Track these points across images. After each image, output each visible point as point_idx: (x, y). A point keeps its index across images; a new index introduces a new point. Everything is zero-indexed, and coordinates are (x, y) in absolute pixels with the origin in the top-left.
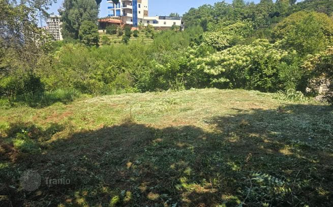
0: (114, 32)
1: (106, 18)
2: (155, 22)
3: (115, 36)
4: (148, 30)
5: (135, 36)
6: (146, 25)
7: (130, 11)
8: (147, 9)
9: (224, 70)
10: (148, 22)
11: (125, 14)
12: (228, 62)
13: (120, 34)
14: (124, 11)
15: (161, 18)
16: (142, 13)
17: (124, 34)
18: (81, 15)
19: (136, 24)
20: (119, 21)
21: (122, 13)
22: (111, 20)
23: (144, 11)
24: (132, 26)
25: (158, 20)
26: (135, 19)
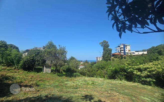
0: (117, 57)
1: (114, 53)
2: (133, 53)
3: (117, 59)
4: (131, 56)
5: (125, 58)
6: (129, 54)
7: (122, 50)
8: (130, 49)
9: (149, 73)
10: (131, 53)
11: (121, 51)
12: (150, 69)
13: (119, 58)
14: (120, 51)
15: (136, 51)
16: (128, 51)
17: (120, 58)
18: (106, 53)
19: (125, 54)
20: (118, 54)
21: (119, 51)
22: (116, 54)
23: (129, 50)
24: (123, 55)
25: (135, 52)
26: (125, 53)
